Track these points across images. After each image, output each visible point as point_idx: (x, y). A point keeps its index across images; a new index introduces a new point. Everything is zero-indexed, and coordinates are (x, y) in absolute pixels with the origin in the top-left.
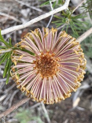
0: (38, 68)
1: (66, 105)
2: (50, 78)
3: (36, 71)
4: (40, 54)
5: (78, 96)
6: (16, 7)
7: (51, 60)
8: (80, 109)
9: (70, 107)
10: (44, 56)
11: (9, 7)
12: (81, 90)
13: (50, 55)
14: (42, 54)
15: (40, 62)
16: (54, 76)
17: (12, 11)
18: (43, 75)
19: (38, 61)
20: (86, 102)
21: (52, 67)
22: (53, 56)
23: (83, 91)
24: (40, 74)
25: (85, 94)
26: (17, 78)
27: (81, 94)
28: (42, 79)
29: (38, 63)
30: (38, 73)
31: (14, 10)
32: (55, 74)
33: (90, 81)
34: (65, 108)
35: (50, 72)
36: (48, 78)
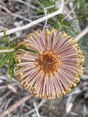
0: (41, 65)
1: (59, 111)
2: (51, 74)
3: (39, 68)
4: (42, 52)
5: (71, 101)
6: (10, 19)
7: (52, 57)
8: (73, 114)
9: (63, 112)
10: (45, 54)
11: (3, 20)
12: (74, 95)
13: (51, 53)
14: (43, 53)
15: (42, 60)
16: (55, 73)
17: (5, 23)
18: (45, 72)
19: (40, 59)
20: (78, 107)
21: (53, 64)
22: (54, 54)
23: (75, 96)
24: (42, 71)
25: (78, 99)
26: (22, 74)
27: (73, 99)
28: (44, 76)
29: (40, 61)
30: (40, 70)
31: (8, 23)
32: (56, 71)
33: (81, 86)
34: (59, 114)
35: (51, 68)
36: (49, 74)
